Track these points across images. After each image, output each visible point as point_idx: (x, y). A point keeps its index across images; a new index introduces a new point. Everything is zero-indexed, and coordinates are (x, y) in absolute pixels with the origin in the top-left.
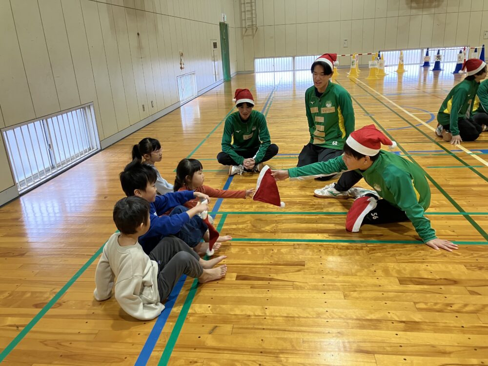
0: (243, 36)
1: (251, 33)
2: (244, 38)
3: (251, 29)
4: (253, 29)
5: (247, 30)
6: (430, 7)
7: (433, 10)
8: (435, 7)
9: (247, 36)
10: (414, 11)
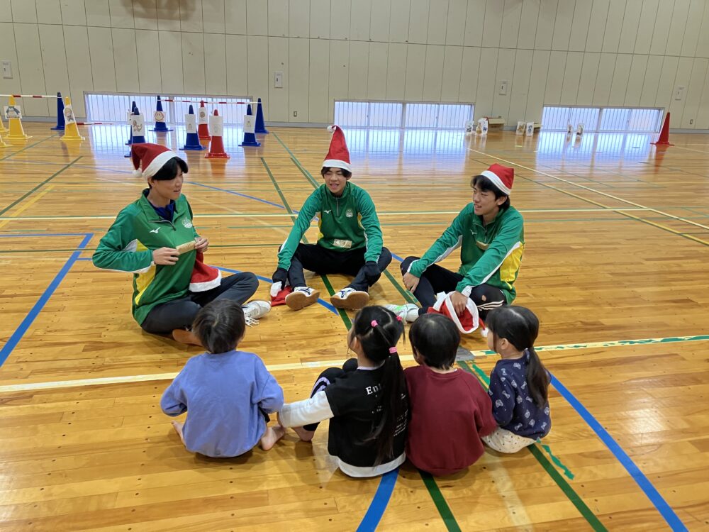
6: (171, 17)
7: (177, 25)
8: (180, 19)
10: (140, 22)
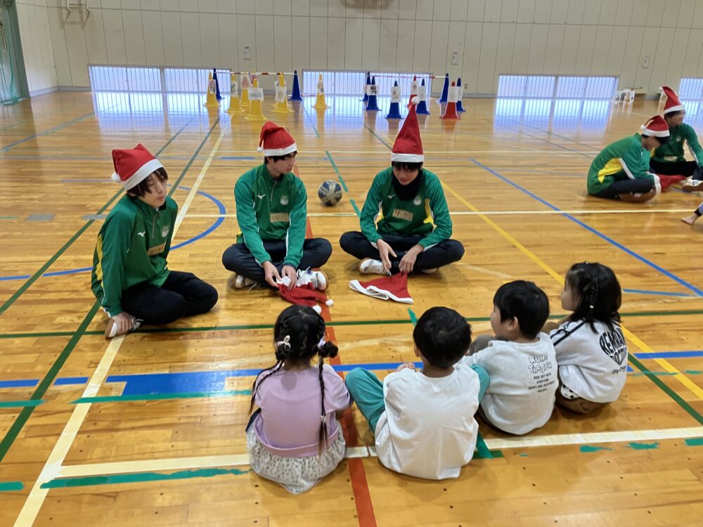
0: (63, 24)
1: (78, 19)
2: (66, 26)
3: (77, 11)
4: (81, 12)
5: (69, 12)
6: (374, 7)
7: (379, 13)
8: (381, 8)
9: (71, 23)
10: (350, 12)
